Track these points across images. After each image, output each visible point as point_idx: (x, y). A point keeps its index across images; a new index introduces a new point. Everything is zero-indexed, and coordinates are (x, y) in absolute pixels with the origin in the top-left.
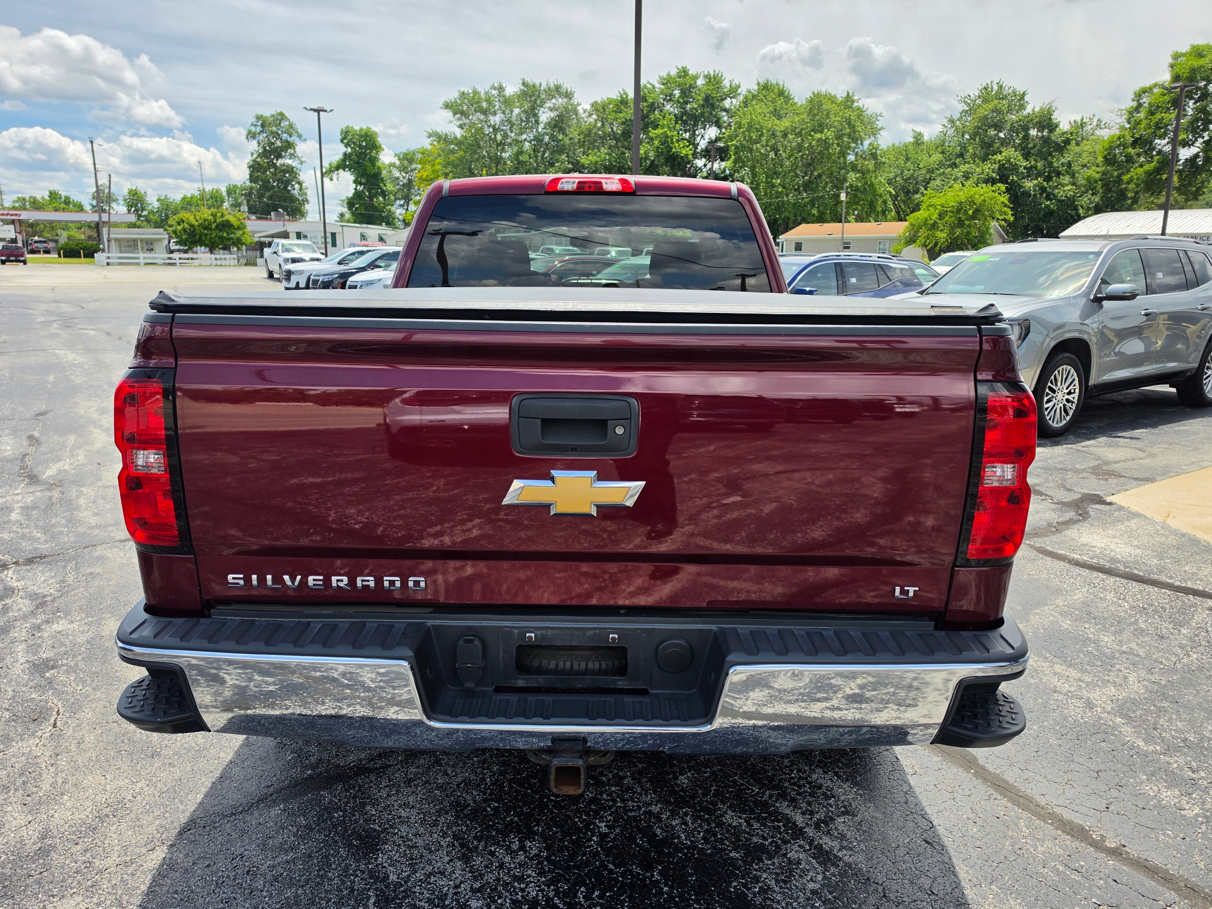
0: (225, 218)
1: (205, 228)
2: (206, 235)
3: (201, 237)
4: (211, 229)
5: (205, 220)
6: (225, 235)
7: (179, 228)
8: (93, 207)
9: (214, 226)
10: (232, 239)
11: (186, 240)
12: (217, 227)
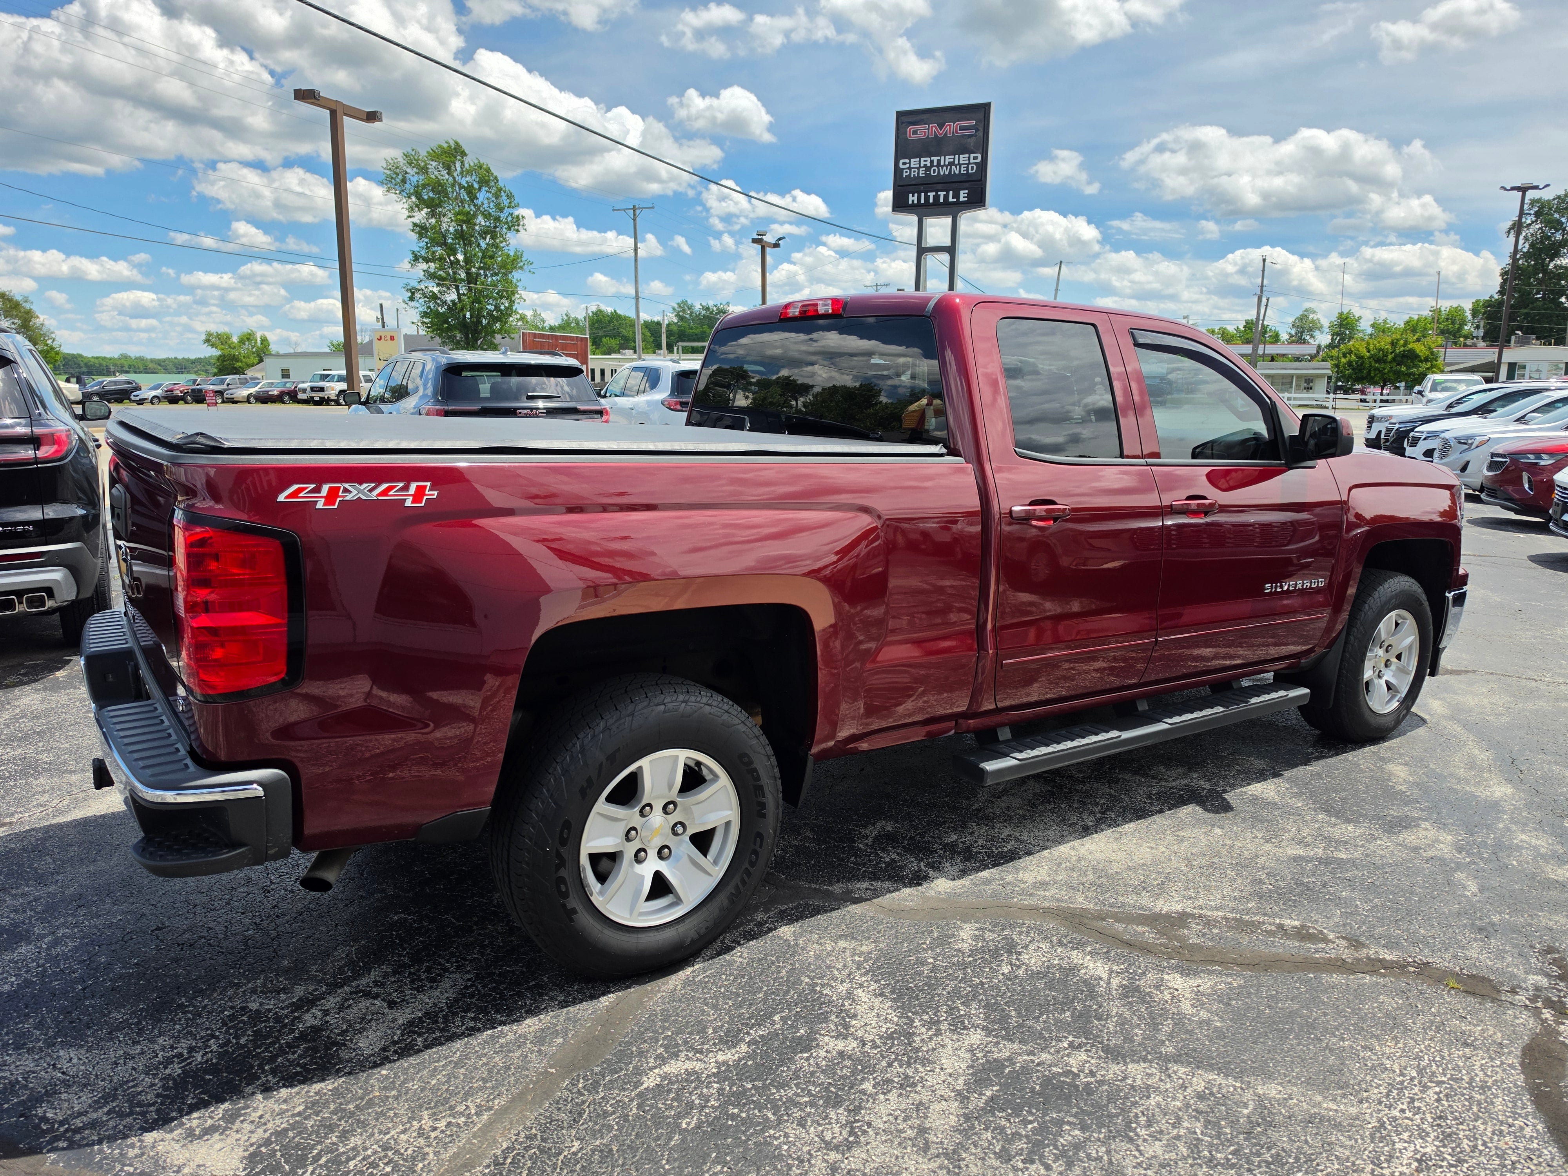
0: (1410, 346)
1: (1378, 361)
2: (1377, 369)
3: (1369, 372)
4: (1385, 362)
5: (1380, 350)
6: (1403, 369)
7: (1343, 360)
8: (1291, 336)
9: (1390, 357)
10: (1413, 374)
11: (1350, 376)
12: (1394, 359)
